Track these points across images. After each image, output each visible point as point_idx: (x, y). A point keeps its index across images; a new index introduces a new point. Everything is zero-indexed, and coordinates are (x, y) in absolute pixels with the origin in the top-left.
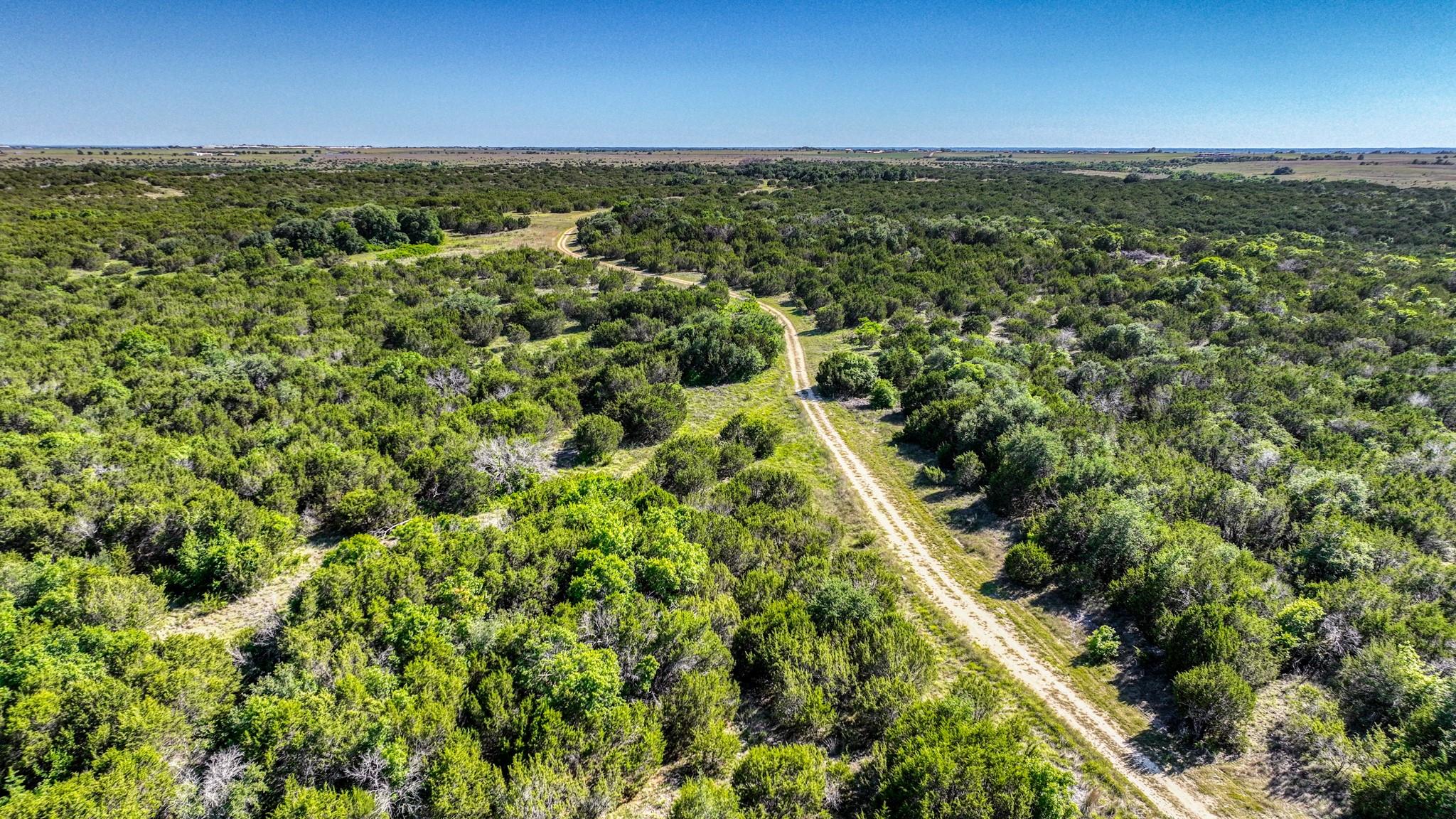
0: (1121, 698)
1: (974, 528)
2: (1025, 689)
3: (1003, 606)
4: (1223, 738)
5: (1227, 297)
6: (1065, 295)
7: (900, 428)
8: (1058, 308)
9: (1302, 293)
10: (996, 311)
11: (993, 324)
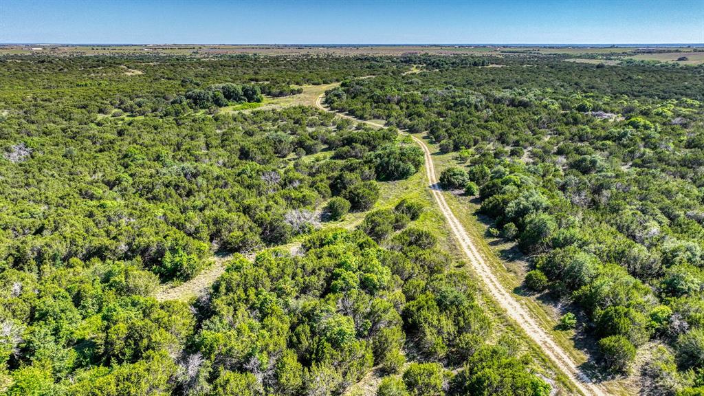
0: (575, 347)
1: (512, 260)
2: (532, 341)
3: (524, 300)
4: (620, 369)
5: (643, 139)
6: (562, 136)
7: (479, 207)
8: (558, 143)
9: (682, 138)
10: (527, 144)
11: (525, 151)
